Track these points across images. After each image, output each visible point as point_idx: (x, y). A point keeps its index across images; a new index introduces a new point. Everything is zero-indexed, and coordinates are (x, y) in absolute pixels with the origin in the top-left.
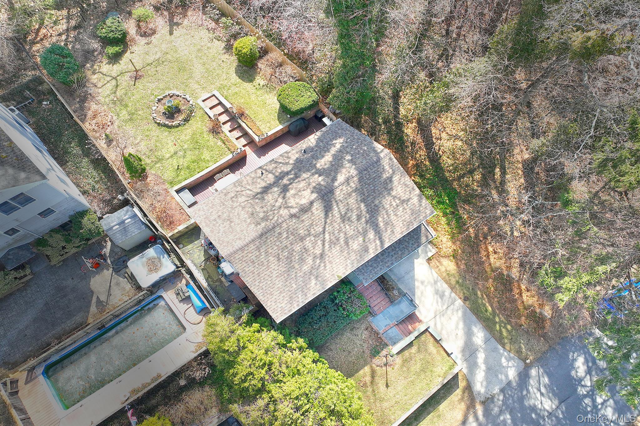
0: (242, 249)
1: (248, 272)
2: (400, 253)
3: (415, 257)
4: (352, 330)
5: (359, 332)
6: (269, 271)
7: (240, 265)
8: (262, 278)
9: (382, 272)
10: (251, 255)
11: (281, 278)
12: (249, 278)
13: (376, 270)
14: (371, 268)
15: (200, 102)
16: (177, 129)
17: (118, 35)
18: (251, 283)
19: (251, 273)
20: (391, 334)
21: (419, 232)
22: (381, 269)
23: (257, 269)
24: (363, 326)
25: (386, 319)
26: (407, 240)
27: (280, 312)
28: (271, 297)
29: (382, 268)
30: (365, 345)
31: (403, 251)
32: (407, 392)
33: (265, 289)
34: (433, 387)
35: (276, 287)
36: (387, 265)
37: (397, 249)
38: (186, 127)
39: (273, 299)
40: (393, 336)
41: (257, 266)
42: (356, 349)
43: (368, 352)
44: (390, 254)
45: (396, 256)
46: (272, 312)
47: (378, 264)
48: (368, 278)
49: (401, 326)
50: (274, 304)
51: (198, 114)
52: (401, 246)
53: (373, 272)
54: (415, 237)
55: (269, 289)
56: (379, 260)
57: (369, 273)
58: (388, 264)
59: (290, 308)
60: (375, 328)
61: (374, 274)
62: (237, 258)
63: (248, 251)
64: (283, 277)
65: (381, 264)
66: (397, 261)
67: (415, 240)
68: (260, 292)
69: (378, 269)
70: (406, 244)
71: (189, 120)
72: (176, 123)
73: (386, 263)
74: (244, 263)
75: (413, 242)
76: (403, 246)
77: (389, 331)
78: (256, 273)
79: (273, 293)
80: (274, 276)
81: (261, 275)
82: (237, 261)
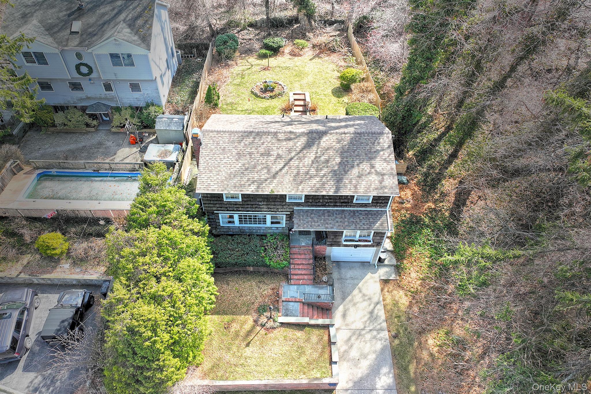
0: (218, 132)
1: (208, 148)
2: (346, 223)
3: (372, 271)
4: (260, 282)
5: (263, 287)
6: (224, 156)
7: (208, 141)
8: (214, 158)
9: (318, 228)
10: (222, 139)
11: (228, 165)
12: (206, 152)
13: (313, 224)
14: (311, 220)
15: (291, 94)
16: (260, 99)
17: (275, 46)
18: (204, 155)
19: (210, 150)
20: (291, 306)
21: (378, 218)
22: (319, 225)
23: (216, 150)
24: (272, 286)
25: (297, 292)
26: (361, 218)
27: (205, 186)
28: (209, 173)
29: (321, 226)
30: (260, 300)
31: (351, 224)
32: (261, 363)
33: (209, 165)
34: (290, 378)
35: (219, 169)
36: (326, 226)
37: (346, 220)
38: (268, 101)
39: (209, 175)
40: (291, 309)
41: (218, 148)
42: (249, 297)
43: (256, 305)
44: (337, 220)
45: (341, 224)
46: (199, 182)
47: (319, 220)
48: (302, 226)
49: (306, 307)
50: (206, 179)
51: (284, 98)
52: (352, 220)
53: (310, 224)
54: (371, 220)
55: (213, 167)
56: (323, 217)
57: (305, 222)
58: (328, 226)
59: (215, 189)
60: (281, 292)
61: (309, 226)
62: (210, 135)
63: (222, 136)
64: (230, 165)
65: (322, 222)
66: (339, 228)
67: (368, 222)
68: (204, 165)
69: (316, 224)
70: (358, 220)
71: (273, 98)
72: (264, 95)
73: (327, 223)
74: (211, 141)
75: (366, 223)
76: (354, 220)
77: (292, 304)
78: (214, 152)
79: (212, 171)
80: (224, 161)
81: (215, 155)
82: (208, 137)
